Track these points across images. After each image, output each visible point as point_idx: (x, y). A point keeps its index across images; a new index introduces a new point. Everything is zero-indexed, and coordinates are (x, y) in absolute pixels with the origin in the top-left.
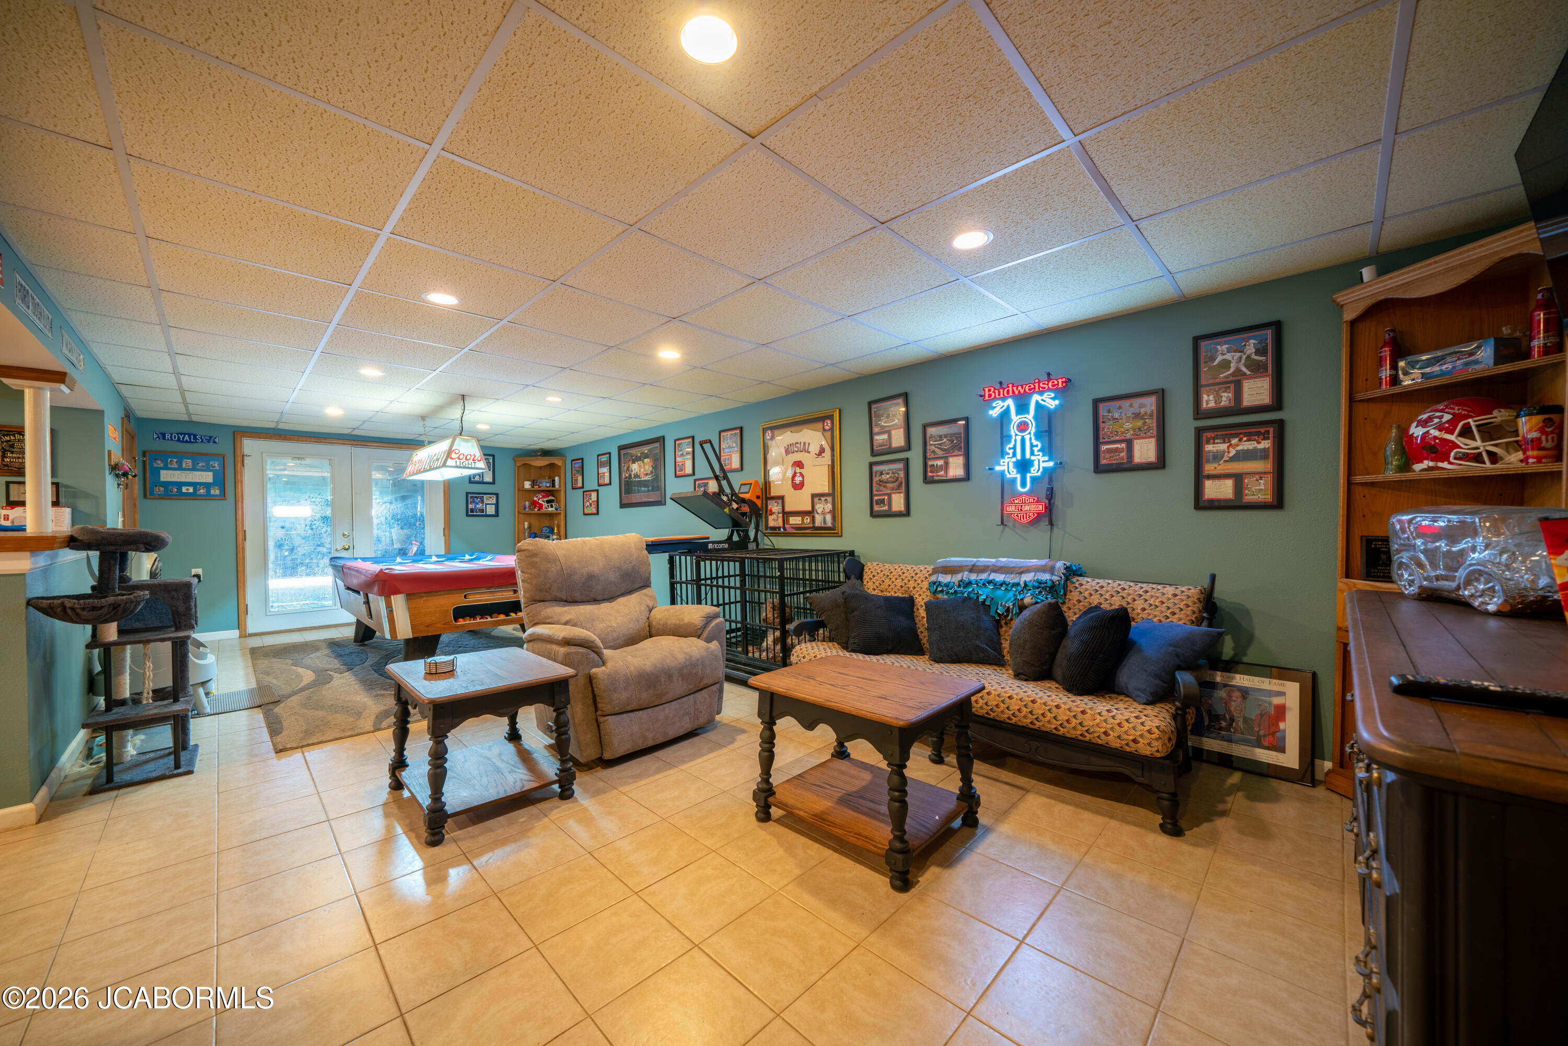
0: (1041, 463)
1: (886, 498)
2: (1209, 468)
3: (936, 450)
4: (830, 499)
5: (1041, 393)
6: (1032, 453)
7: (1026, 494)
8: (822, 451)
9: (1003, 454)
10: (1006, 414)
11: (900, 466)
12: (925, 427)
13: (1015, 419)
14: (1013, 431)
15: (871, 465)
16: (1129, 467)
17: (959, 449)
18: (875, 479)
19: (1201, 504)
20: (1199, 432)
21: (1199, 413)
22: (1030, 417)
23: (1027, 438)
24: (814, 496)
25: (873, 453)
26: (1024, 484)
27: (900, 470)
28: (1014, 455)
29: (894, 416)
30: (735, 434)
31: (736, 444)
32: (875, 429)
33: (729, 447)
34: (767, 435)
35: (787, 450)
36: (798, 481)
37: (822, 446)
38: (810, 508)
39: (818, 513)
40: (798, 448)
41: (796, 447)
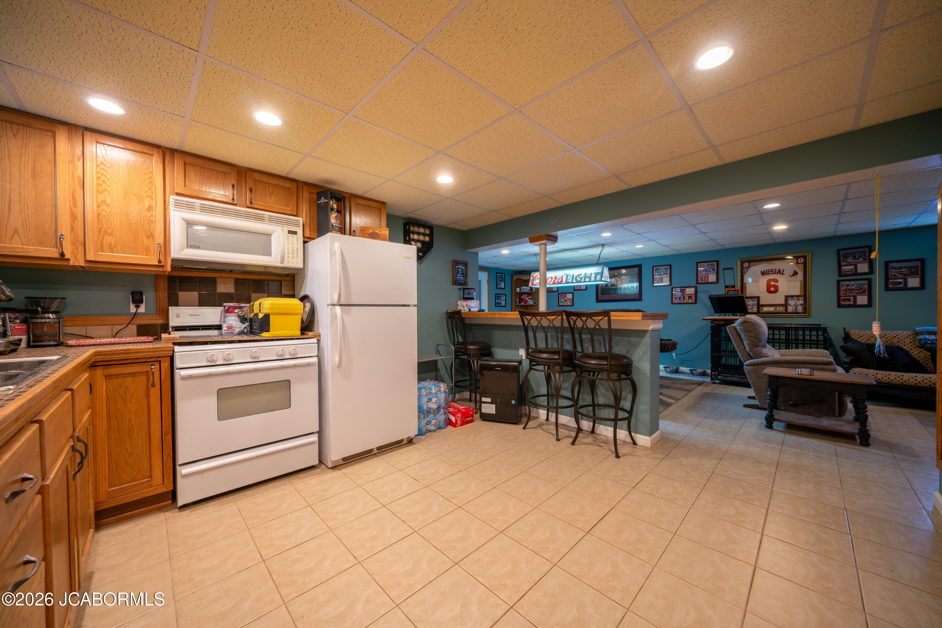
1: (852, 298)
3: (897, 274)
8: (795, 273)
11: (866, 282)
12: (887, 263)
15: (839, 282)
17: (916, 274)
18: (842, 289)
24: (787, 297)
25: (840, 275)
27: (865, 284)
29: (860, 257)
30: (712, 264)
31: (713, 270)
32: (843, 263)
33: (706, 271)
34: (744, 265)
35: (763, 273)
36: (772, 289)
37: (796, 271)
38: (783, 303)
39: (791, 305)
40: (773, 272)
41: (771, 271)
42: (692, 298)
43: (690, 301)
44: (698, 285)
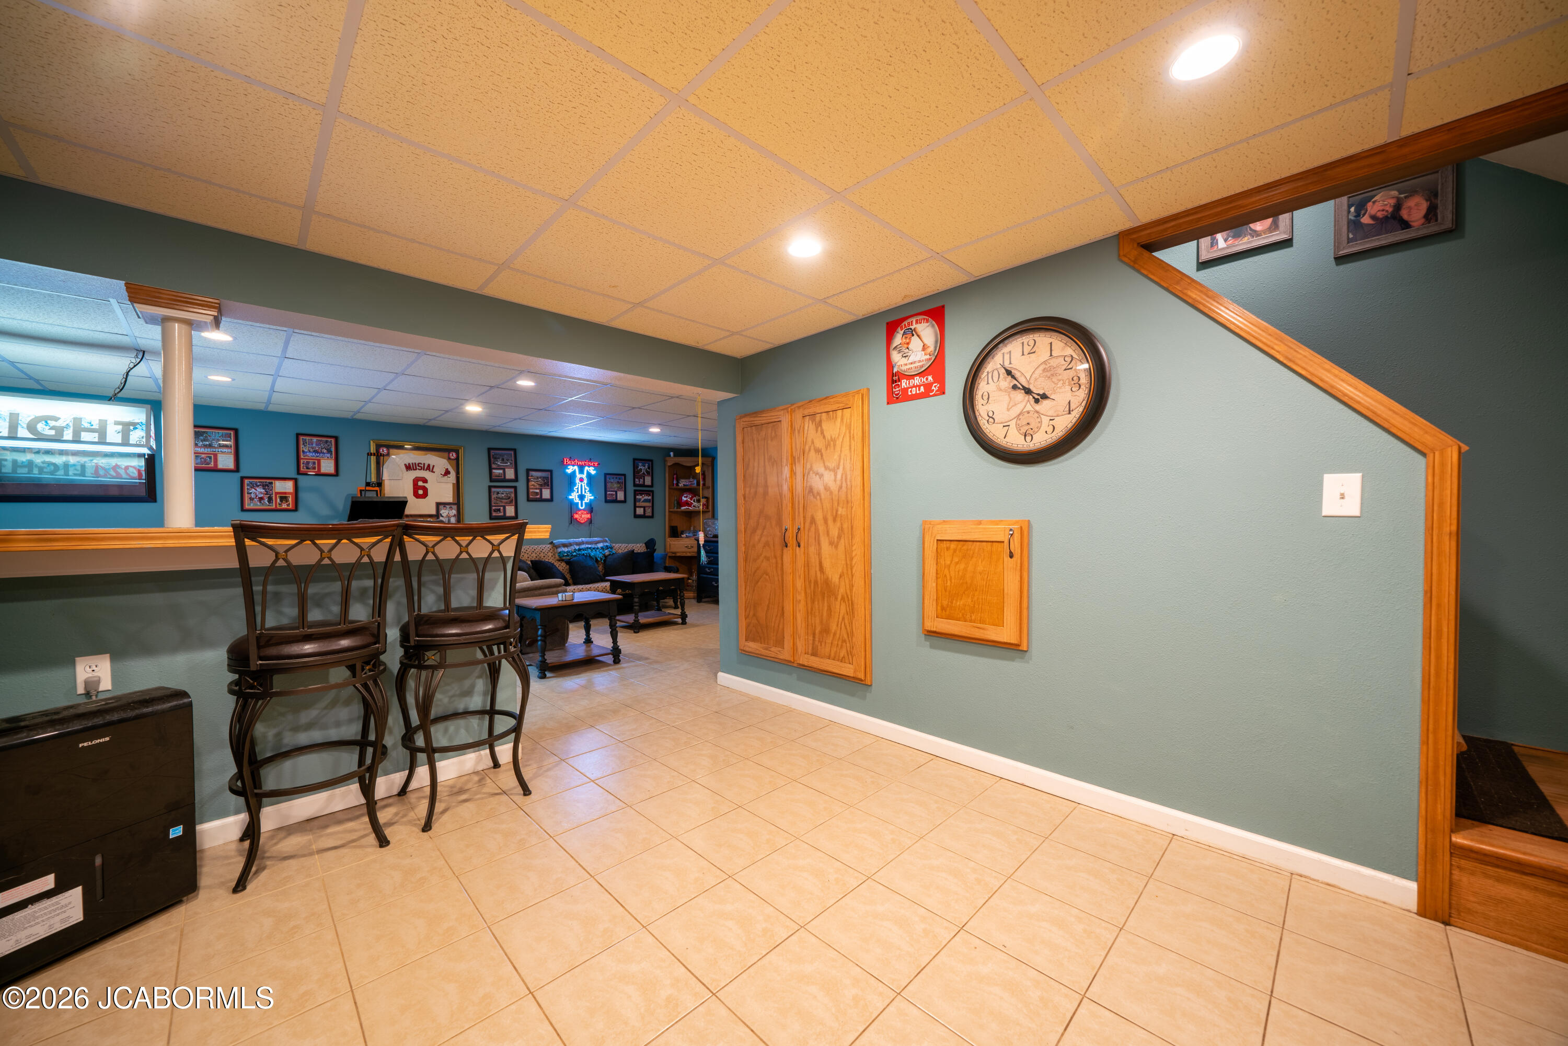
0: (589, 497)
1: (502, 508)
2: (638, 504)
3: (536, 484)
4: (455, 507)
5: (589, 466)
6: (585, 492)
7: (583, 510)
8: (447, 473)
9: (572, 491)
10: (574, 472)
11: (512, 490)
12: (528, 471)
13: (578, 476)
14: (577, 481)
15: (490, 487)
16: (616, 501)
17: (548, 485)
18: (494, 496)
19: (636, 516)
20: (635, 491)
21: (635, 485)
22: (584, 476)
23: (583, 485)
24: (438, 505)
25: (491, 480)
26: (582, 506)
27: (512, 492)
28: (578, 492)
29: (507, 460)
30: (327, 442)
31: (329, 451)
32: (494, 466)
33: (316, 452)
34: (381, 450)
35: (408, 467)
36: (421, 492)
37: (447, 469)
38: (434, 512)
39: (443, 517)
40: (421, 467)
41: (419, 466)
42: (287, 501)
43: (284, 506)
44: (299, 477)
